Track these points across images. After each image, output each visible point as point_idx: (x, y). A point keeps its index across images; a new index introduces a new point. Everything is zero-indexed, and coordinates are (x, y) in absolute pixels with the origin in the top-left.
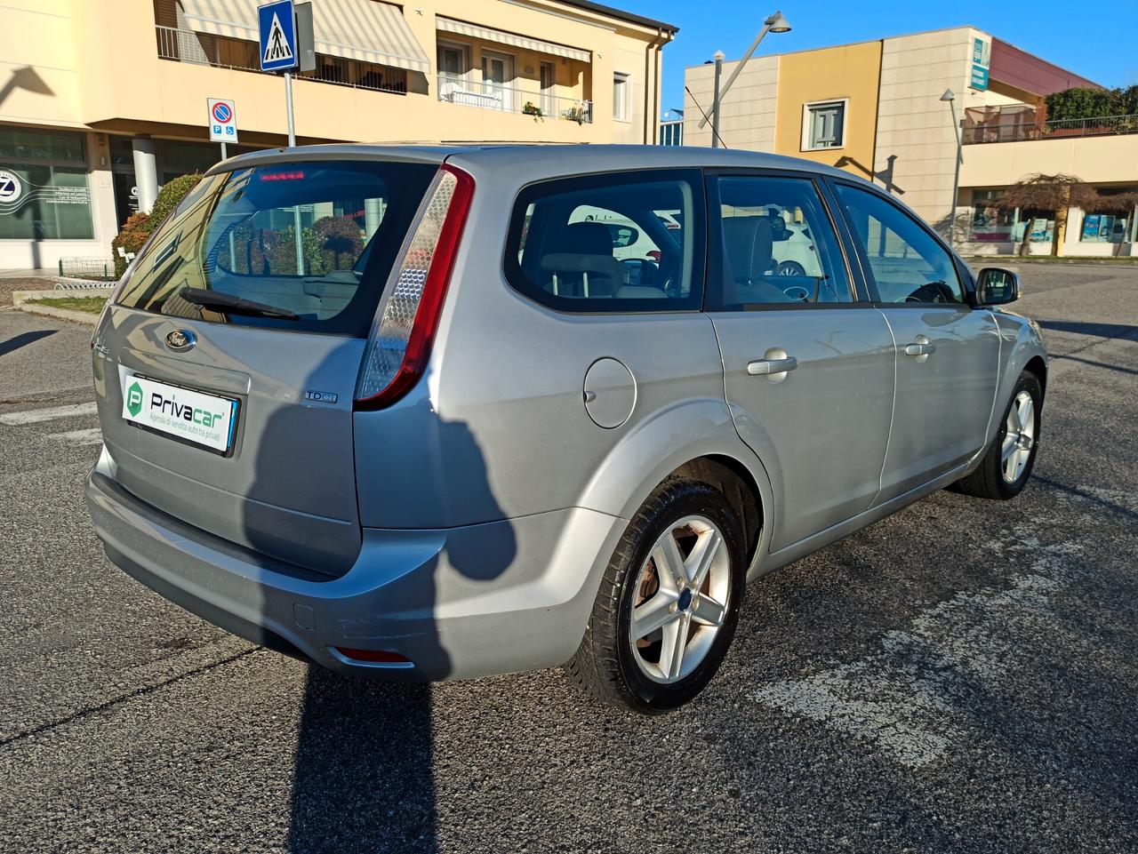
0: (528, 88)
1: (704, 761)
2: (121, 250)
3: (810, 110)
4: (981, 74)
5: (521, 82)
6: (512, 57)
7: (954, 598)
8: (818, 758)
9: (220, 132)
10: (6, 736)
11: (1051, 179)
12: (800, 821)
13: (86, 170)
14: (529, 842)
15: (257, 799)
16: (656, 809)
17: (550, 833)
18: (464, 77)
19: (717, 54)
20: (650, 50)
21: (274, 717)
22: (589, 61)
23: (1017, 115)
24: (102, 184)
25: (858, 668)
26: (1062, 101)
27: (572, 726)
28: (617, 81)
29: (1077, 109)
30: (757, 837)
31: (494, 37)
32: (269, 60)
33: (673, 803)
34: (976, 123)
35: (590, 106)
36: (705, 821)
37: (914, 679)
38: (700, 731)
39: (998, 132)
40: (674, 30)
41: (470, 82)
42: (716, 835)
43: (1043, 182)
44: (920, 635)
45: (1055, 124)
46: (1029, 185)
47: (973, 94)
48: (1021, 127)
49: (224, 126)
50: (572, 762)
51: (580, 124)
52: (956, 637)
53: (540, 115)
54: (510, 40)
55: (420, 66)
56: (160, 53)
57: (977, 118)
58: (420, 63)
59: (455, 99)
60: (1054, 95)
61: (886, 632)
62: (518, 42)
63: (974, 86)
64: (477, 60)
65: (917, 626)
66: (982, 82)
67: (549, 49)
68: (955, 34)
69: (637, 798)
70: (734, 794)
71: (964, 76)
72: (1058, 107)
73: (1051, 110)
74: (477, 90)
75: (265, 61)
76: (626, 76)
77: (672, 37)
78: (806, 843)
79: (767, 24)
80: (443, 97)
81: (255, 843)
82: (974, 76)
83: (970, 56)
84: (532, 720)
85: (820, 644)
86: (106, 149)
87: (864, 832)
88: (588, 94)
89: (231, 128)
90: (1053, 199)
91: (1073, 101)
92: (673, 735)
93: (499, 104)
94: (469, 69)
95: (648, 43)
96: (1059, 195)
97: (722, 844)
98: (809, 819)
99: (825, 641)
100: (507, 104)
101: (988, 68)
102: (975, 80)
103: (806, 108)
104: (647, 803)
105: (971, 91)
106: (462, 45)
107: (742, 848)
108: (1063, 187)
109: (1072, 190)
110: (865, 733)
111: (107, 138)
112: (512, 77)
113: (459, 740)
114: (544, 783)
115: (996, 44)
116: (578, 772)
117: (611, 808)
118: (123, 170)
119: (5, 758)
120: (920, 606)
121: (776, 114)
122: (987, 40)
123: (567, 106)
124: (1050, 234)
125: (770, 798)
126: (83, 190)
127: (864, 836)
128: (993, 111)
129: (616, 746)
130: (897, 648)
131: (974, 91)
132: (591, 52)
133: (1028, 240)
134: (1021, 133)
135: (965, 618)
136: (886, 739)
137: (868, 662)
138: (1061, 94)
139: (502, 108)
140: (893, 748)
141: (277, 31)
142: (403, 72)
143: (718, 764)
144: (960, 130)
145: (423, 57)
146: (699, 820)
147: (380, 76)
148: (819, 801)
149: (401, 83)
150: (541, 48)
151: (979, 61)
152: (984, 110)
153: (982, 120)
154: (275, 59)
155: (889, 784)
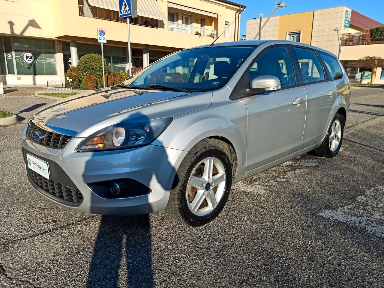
0: (197, 26)
1: (309, 233)
2: (68, 78)
3: (289, 34)
4: (347, 22)
5: (194, 25)
6: (191, 16)
7: (376, 186)
8: (348, 233)
9: (101, 39)
10: (80, 219)
11: (371, 58)
12: (349, 252)
13: (55, 53)
14: (260, 255)
15: (167, 239)
16: (299, 247)
17: (266, 253)
18: (176, 22)
19: (261, 15)
20: (237, 14)
21: (163, 216)
22: (217, 17)
23: (359, 37)
24: (60, 57)
25: (351, 207)
26: (375, 31)
27: (261, 221)
28: (226, 24)
29: (381, 34)
30: (336, 256)
31: (186, 9)
32: (122, 14)
33: (304, 245)
34: (345, 39)
35: (217, 32)
36: (317, 251)
37: (371, 210)
38: (305, 224)
39: (353, 42)
40: (245, 7)
41: (178, 24)
42: (322, 255)
43: (368, 59)
44: (369, 197)
45: (373, 39)
46: (364, 60)
47: (345, 29)
48: (361, 41)
49: (102, 37)
50: (266, 232)
51: (214, 38)
52: (381, 198)
53: (201, 35)
54: (192, 10)
55: (163, 19)
56: (80, 14)
57: (346, 37)
58: (163, 17)
59: (173, 30)
60: (373, 29)
61: (357, 196)
62: (194, 11)
63: (345, 26)
64: (180, 17)
65: (367, 195)
66: (348, 25)
67: (204, 13)
68: (339, 9)
69: (291, 244)
70: (324, 243)
71: (342, 23)
72: (374, 33)
73: (371, 34)
74: (180, 27)
75: (121, 14)
76: (229, 22)
77: (244, 10)
78: (353, 258)
79: (278, 5)
80: (169, 29)
81: (171, 252)
82: (345, 23)
83: (344, 16)
84: (247, 219)
85: (336, 199)
86: (61, 46)
87: (372, 256)
88: (216, 28)
89: (105, 38)
90: (372, 65)
91: (379, 31)
92: (296, 225)
93: (187, 31)
94: (177, 20)
95: (236, 12)
96: (374, 63)
97: (325, 258)
98: (352, 251)
99: (337, 199)
100: (190, 32)
101: (350, 20)
102: (345, 24)
103: (287, 34)
104: (295, 245)
105: (344, 28)
106: (175, 12)
107: (332, 259)
108: (375, 61)
109: (378, 62)
110: (361, 226)
111: (61, 42)
112: (191, 23)
113: (226, 224)
114: (259, 238)
115: (353, 12)
116: (269, 235)
117: (284, 246)
118: (66, 53)
119: (82, 225)
120: (365, 189)
121: (277, 36)
122: (350, 11)
123: (209, 33)
124: (370, 77)
125: (336, 245)
126: (53, 59)
127: (372, 257)
128: (351, 35)
129: (278, 228)
130: (362, 201)
131: (345, 28)
132: (218, 14)
133: (362, 78)
134: (361, 42)
135: (382, 192)
136: (369, 228)
137: (354, 205)
138: (375, 29)
139: (188, 33)
140: (372, 231)
141: (125, 4)
142: (157, 20)
143: (314, 234)
144: (340, 41)
145: (163, 15)
146: (314, 251)
147: (149, 22)
148: (353, 246)
149: (156, 24)
150: (201, 13)
151: (347, 18)
152: (348, 35)
153: (347, 38)
154: (124, 14)
155: (375, 242)
